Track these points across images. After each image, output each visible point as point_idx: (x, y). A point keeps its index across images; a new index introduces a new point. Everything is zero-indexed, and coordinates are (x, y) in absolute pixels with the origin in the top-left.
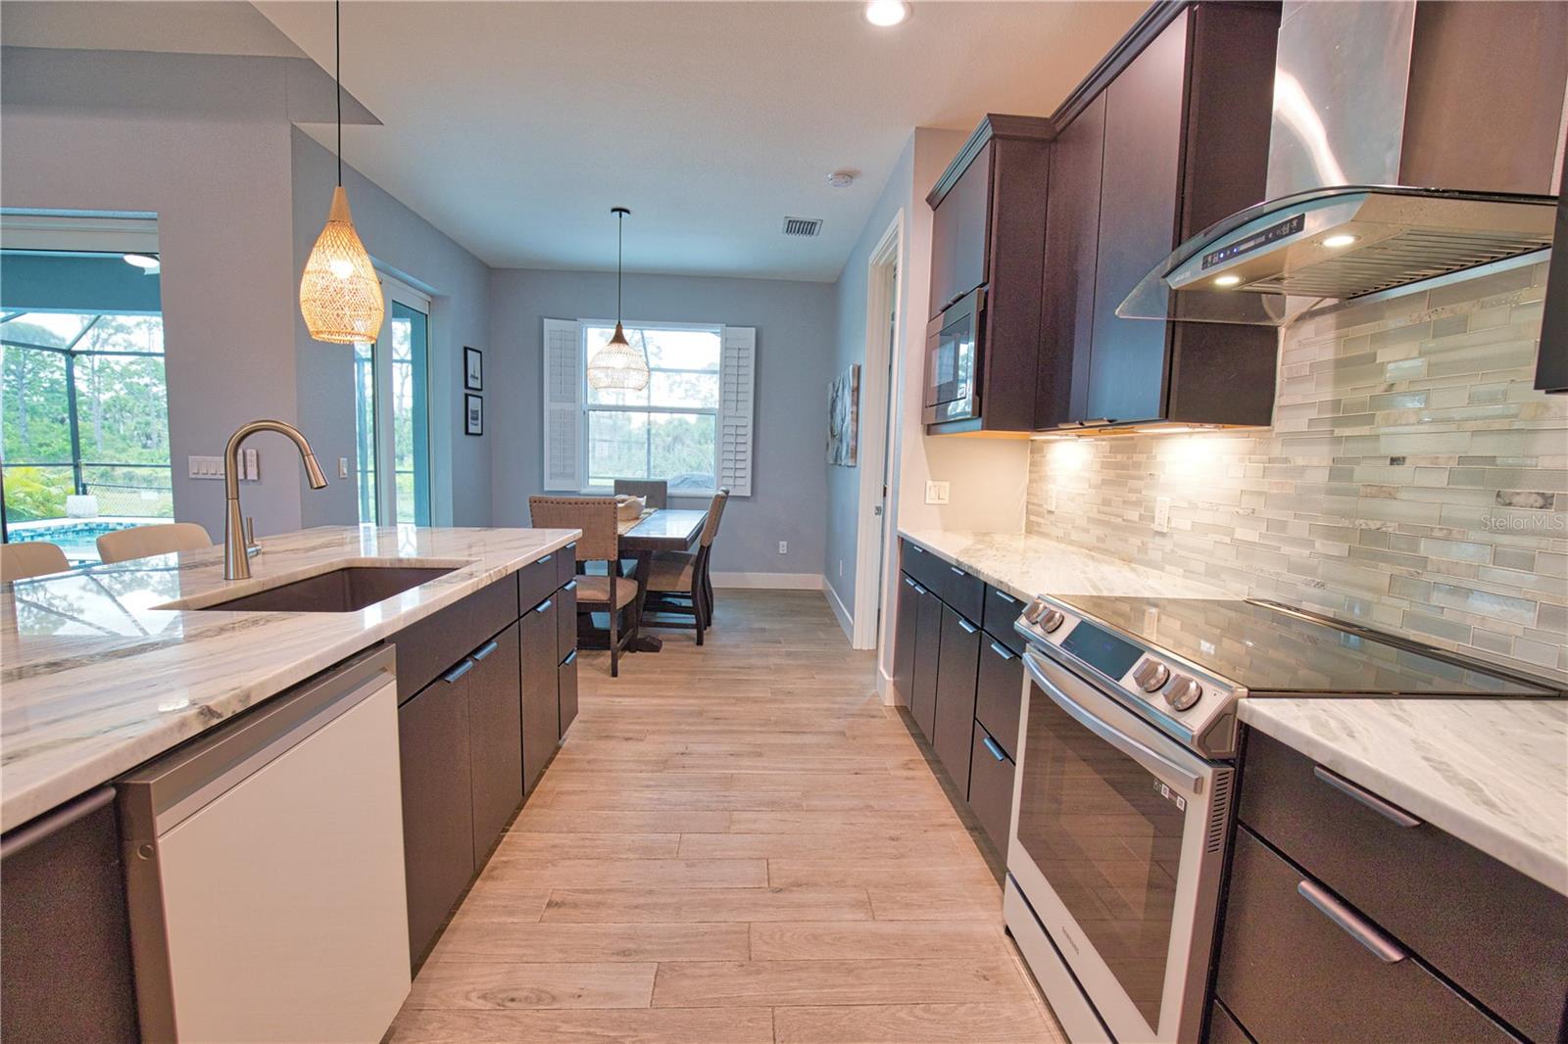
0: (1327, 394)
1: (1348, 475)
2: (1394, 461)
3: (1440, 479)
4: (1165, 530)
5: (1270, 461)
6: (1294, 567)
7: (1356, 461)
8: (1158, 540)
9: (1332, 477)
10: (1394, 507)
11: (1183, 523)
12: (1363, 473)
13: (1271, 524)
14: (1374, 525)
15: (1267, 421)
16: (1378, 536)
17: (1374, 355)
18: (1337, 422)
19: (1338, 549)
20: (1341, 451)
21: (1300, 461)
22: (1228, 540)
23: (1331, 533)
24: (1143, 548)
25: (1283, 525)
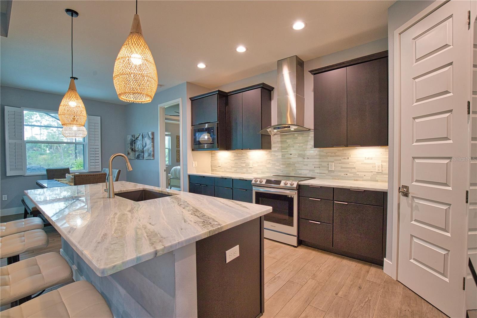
0: (280, 145)
1: (285, 156)
2: (290, 154)
3: (297, 156)
4: (252, 167)
5: (272, 155)
6: (277, 170)
7: (285, 154)
8: (250, 169)
9: (282, 157)
10: (291, 160)
11: (256, 165)
12: (287, 156)
13: (273, 164)
14: (289, 163)
15: (271, 149)
16: (290, 164)
17: (286, 141)
18: (282, 149)
19: (285, 166)
20: (283, 153)
21: (277, 155)
22: (265, 167)
23: (283, 164)
24: (247, 171)
25: (275, 164)
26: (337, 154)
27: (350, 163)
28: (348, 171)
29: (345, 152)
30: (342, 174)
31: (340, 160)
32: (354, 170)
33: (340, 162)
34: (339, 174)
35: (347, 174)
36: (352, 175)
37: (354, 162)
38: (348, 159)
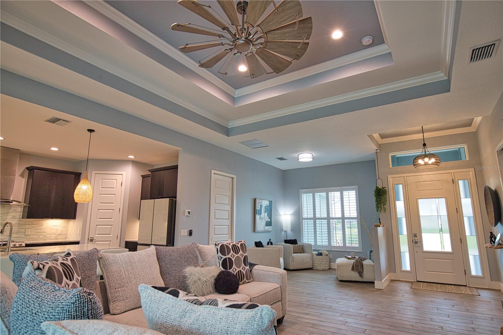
26: (33, 223)
27: (43, 229)
28: (40, 235)
29: (40, 222)
30: (36, 237)
31: (36, 227)
32: (44, 234)
33: (35, 228)
34: (33, 237)
35: (39, 237)
36: (43, 237)
37: (46, 228)
38: (41, 226)
